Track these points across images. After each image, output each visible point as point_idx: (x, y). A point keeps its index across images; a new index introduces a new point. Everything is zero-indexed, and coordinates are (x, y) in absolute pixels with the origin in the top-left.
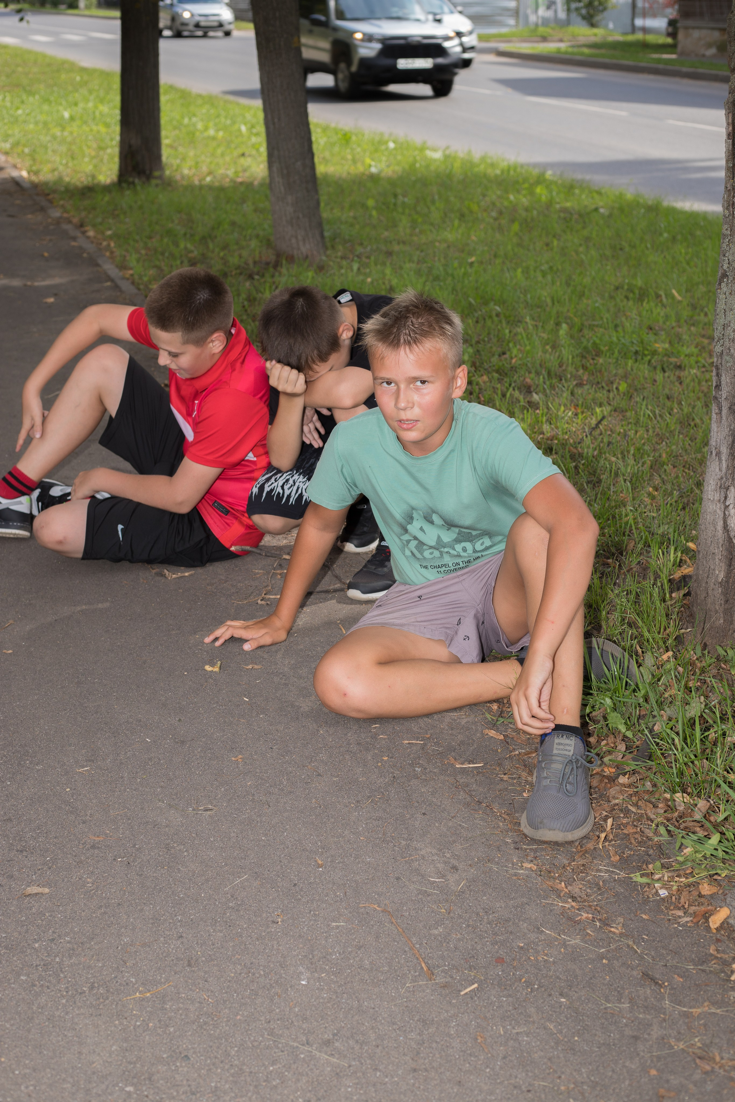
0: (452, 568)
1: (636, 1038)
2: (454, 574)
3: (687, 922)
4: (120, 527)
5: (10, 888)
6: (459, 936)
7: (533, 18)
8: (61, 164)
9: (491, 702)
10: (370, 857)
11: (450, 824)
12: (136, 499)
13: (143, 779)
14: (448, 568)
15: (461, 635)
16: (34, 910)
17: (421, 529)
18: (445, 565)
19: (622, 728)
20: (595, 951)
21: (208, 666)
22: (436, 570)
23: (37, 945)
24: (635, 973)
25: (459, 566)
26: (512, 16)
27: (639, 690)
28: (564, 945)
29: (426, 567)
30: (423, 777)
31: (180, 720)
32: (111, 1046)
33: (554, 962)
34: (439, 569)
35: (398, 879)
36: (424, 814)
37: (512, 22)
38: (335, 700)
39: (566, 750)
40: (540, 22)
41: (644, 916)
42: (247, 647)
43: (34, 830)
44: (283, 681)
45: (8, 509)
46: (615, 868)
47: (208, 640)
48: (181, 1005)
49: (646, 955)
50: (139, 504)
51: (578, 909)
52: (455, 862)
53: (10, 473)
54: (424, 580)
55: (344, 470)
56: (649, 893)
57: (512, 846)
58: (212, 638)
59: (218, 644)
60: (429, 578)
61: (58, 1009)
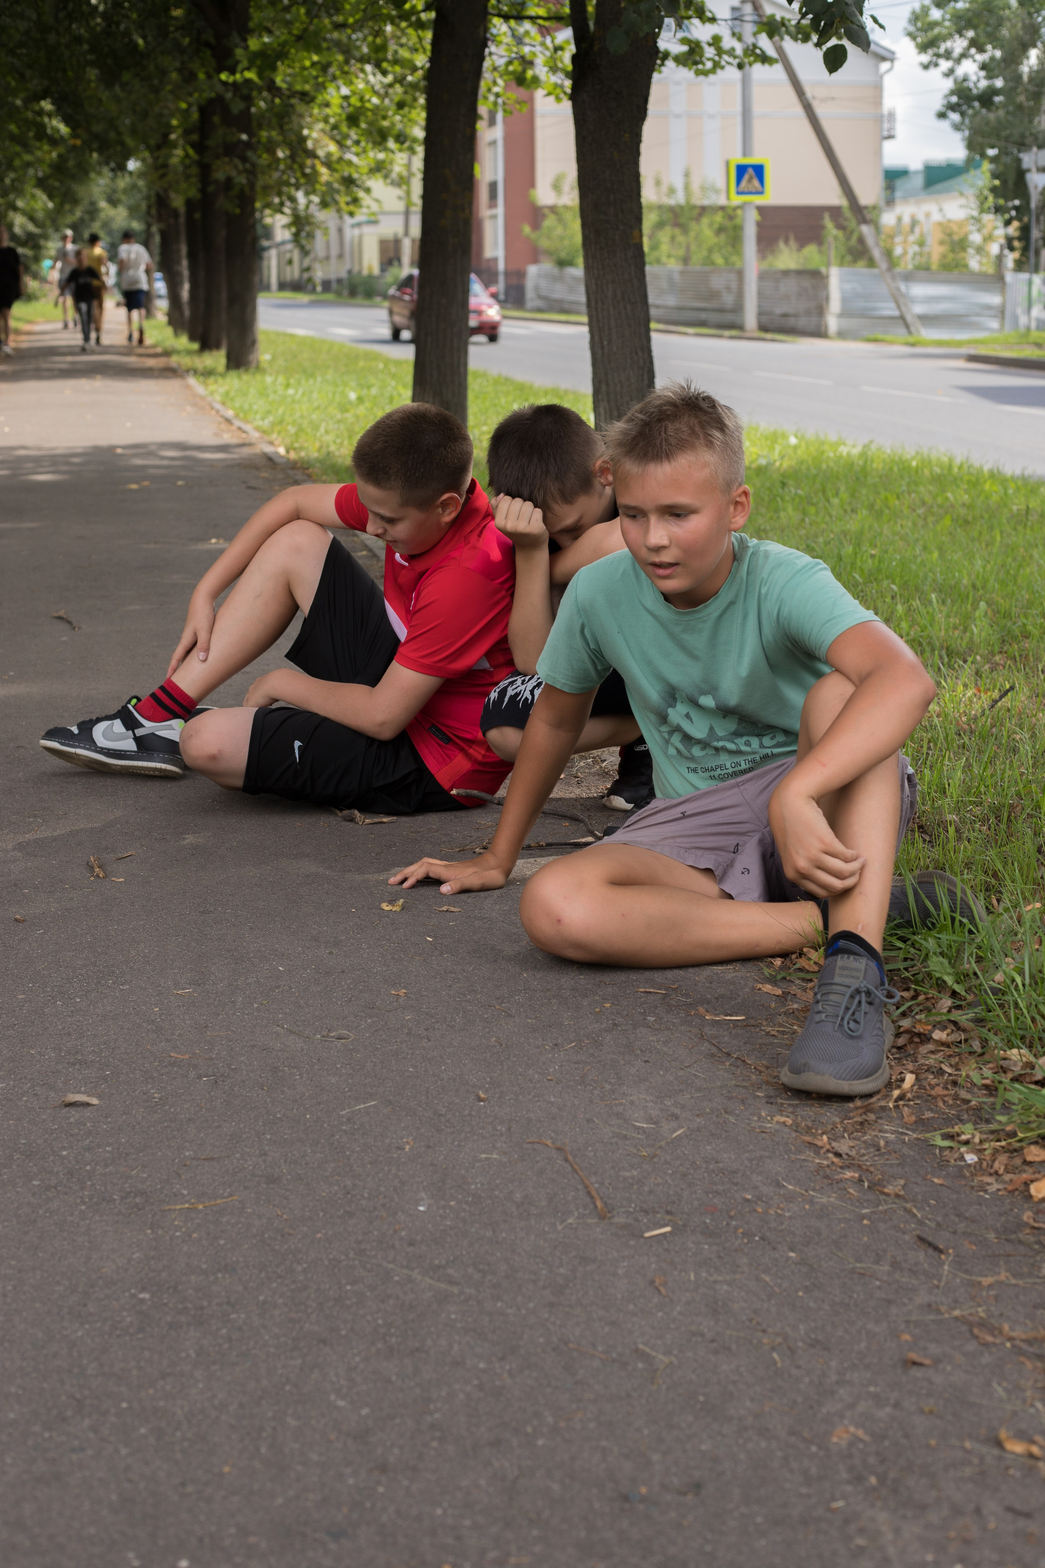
0: (730, 770)
1: (889, 1302)
2: (732, 781)
3: (999, 1190)
4: (297, 744)
5: (46, 1098)
6: (659, 1180)
7: (1023, 320)
8: (334, 442)
9: (773, 956)
10: (555, 1097)
11: (681, 1073)
12: (322, 713)
13: (262, 1004)
14: (725, 771)
15: (738, 867)
16: (72, 1120)
17: (688, 716)
18: (720, 767)
19: (949, 980)
20: (854, 1211)
21: (386, 904)
22: (707, 774)
23: (64, 1153)
24: (907, 1237)
25: (739, 768)
26: (995, 316)
27: (978, 931)
28: (811, 1202)
29: (695, 770)
30: (657, 1026)
31: (331, 953)
32: (133, 1254)
33: (790, 1218)
34: (712, 773)
35: (589, 1121)
36: (646, 1062)
37: (994, 324)
38: (545, 928)
39: (853, 977)
40: (1033, 325)
41: (936, 1180)
42: (445, 889)
43: (99, 1045)
44: (487, 926)
45: (153, 734)
46: (907, 1129)
47: (393, 880)
48: (243, 1220)
49: (929, 1219)
50: (325, 720)
51: (841, 1168)
52: (677, 1111)
53: (162, 688)
54: (692, 789)
55: (586, 631)
56: (952, 1157)
57: (764, 1101)
58: (399, 878)
59: (406, 885)
60: (697, 785)
61: (72, 1215)
